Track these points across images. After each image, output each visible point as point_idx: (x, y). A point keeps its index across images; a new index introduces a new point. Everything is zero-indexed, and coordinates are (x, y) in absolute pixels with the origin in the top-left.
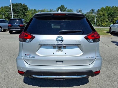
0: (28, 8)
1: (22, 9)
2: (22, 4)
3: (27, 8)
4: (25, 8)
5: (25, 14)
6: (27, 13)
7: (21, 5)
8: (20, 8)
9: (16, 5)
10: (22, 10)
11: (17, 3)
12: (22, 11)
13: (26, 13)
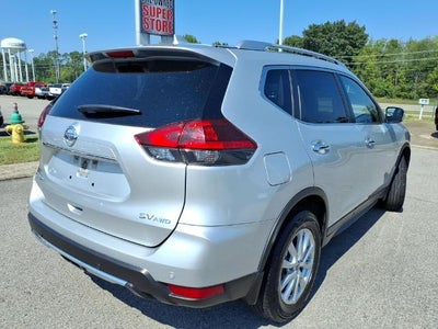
0: (367, 36)
1: (343, 41)
2: (347, 25)
3: (364, 38)
4: (355, 37)
5: (350, 60)
6: (360, 58)
7: (341, 27)
8: (337, 40)
9: (324, 32)
10: (343, 47)
11: (328, 23)
12: (343, 50)
13: (353, 58)
